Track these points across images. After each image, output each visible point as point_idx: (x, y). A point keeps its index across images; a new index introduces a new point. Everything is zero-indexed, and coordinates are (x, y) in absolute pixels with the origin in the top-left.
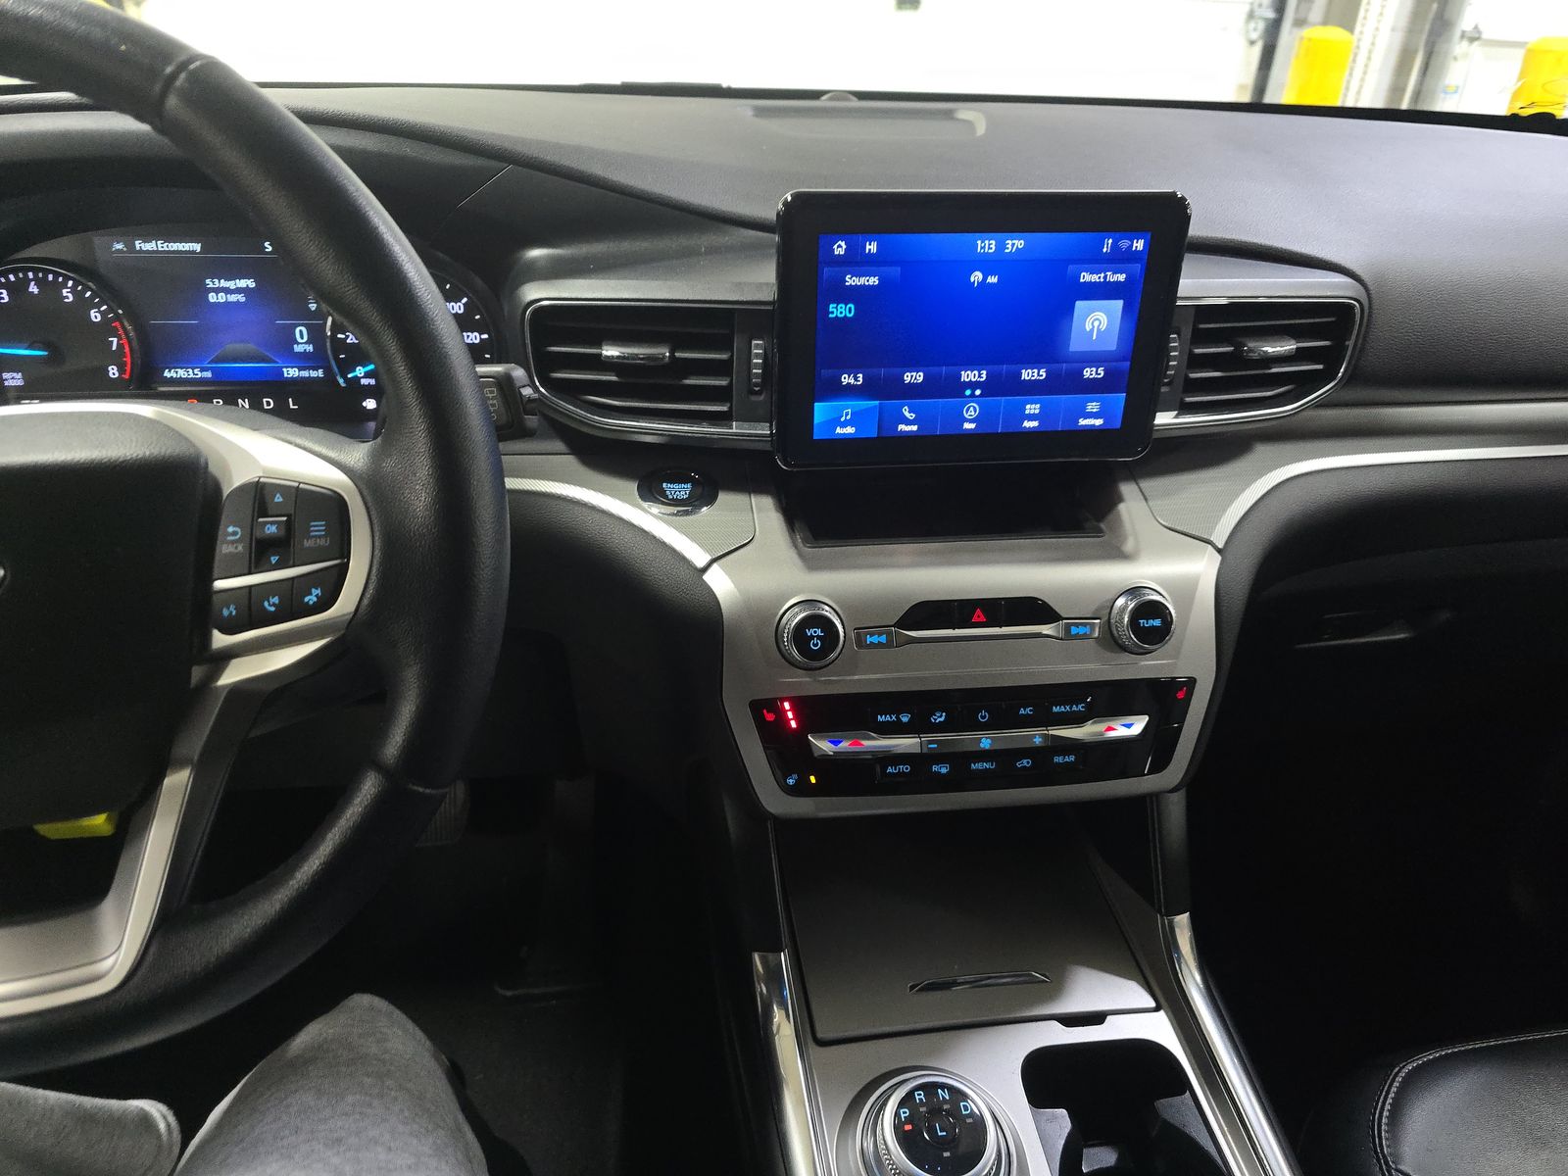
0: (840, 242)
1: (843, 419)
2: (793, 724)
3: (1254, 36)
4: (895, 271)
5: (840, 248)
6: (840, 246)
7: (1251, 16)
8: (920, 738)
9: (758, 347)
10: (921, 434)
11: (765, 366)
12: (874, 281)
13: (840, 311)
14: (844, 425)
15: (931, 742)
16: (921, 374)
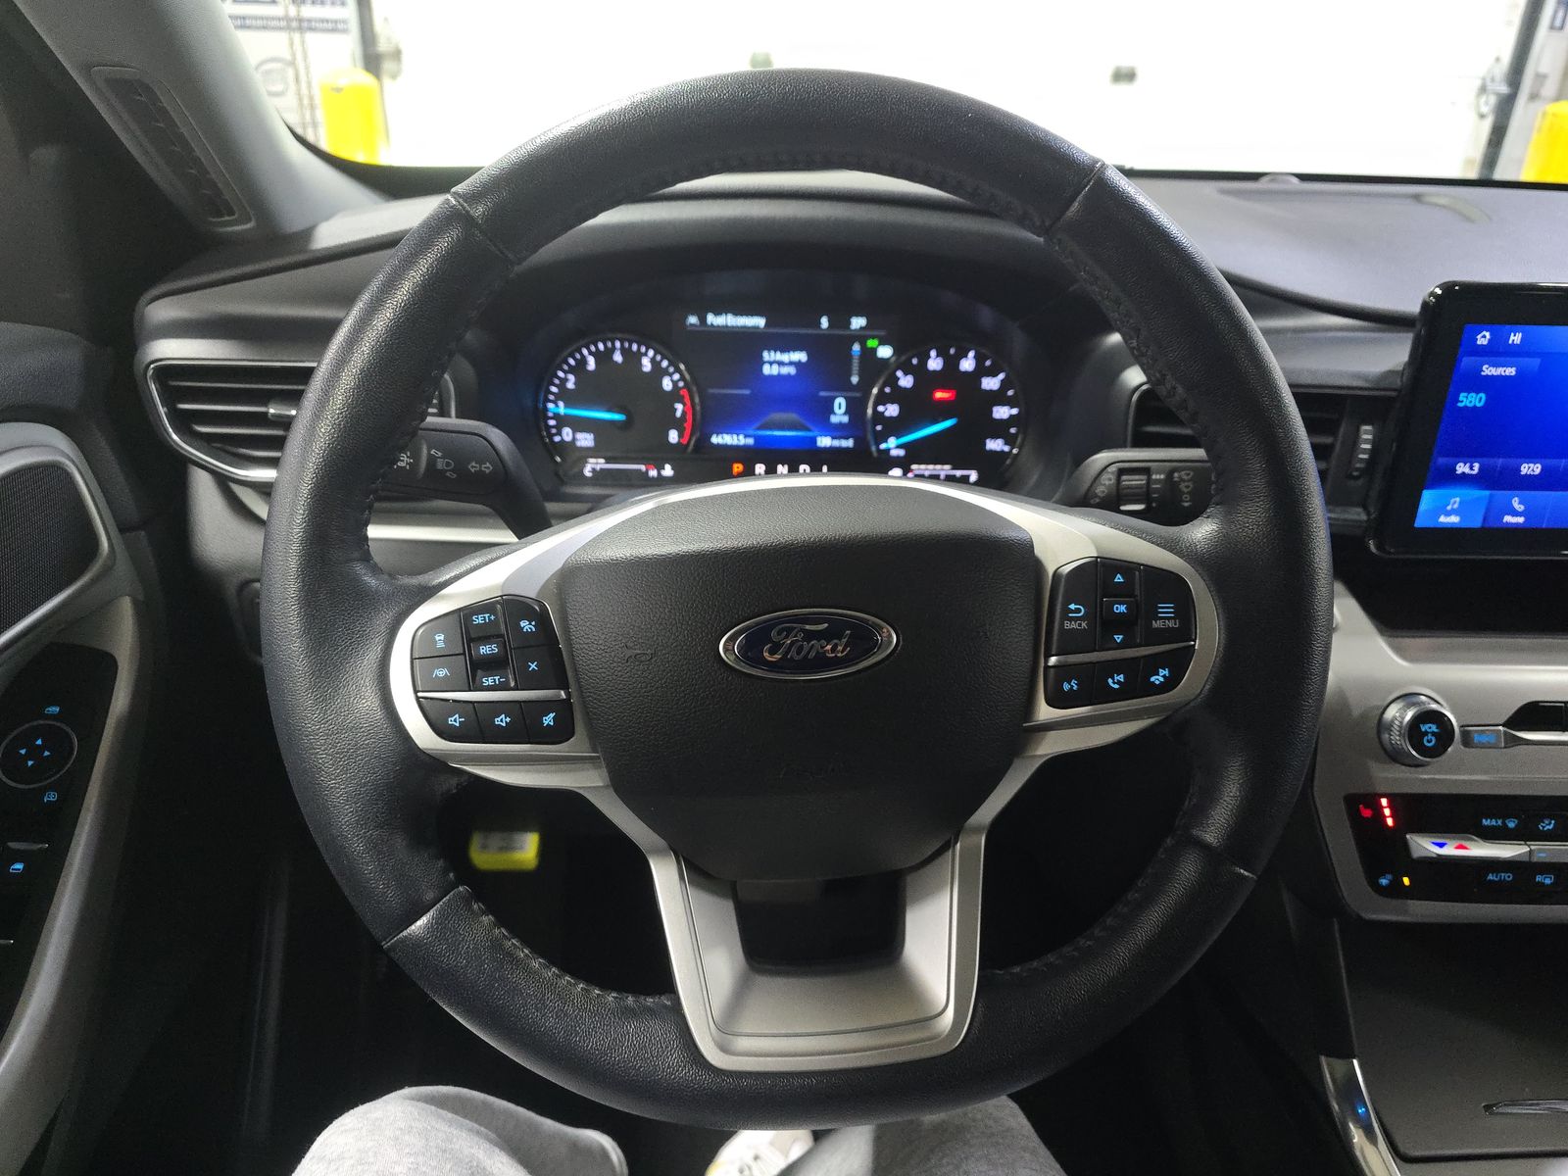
0: (1484, 333)
1: (1449, 508)
2: (1390, 822)
3: (1485, 109)
4: (1534, 363)
5: (1483, 338)
6: (1484, 337)
7: (1483, 90)
8: (1529, 846)
9: (1367, 433)
10: (1528, 526)
11: (1373, 452)
12: (1511, 371)
13: (1471, 400)
14: (1448, 514)
15: (1540, 851)
16: (1539, 466)
